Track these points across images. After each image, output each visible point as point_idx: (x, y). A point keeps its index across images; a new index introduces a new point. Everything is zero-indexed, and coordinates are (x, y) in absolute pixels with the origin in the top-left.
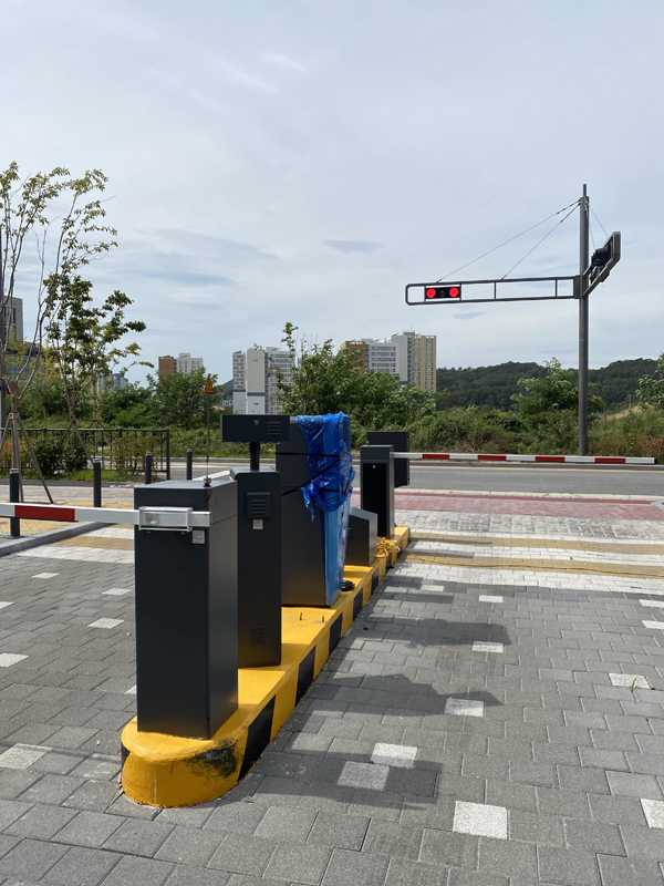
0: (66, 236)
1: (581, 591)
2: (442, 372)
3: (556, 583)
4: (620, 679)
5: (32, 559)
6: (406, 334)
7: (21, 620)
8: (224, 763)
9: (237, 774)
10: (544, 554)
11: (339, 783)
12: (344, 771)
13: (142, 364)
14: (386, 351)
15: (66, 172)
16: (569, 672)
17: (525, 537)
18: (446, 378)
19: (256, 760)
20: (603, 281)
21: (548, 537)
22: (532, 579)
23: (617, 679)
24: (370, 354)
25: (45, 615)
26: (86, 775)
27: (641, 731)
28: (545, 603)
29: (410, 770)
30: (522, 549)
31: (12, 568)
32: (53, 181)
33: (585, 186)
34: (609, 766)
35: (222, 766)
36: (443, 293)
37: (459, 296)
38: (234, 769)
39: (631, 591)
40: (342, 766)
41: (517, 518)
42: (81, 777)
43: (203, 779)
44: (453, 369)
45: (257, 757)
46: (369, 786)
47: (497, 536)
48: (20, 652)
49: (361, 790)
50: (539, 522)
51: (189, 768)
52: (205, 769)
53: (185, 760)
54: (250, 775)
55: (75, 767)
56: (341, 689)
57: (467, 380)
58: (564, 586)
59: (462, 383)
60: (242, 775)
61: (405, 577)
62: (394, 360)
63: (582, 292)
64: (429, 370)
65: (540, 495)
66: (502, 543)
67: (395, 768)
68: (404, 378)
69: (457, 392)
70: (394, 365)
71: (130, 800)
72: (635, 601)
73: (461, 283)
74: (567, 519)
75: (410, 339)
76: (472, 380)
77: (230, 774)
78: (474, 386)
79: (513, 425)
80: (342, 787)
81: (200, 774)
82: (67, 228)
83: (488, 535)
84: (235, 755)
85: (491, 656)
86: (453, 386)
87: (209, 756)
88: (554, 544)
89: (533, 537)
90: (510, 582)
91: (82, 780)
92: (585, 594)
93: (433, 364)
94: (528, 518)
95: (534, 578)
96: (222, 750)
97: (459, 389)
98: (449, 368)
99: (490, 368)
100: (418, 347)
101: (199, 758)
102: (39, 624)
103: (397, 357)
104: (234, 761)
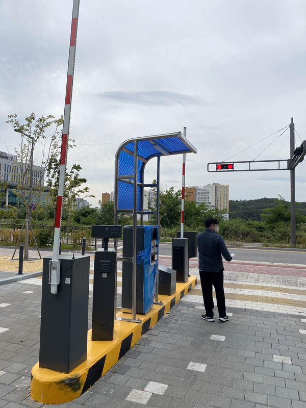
0: (53, 143)
1: (273, 312)
2: (231, 202)
3: (261, 308)
4: (278, 358)
5: (25, 284)
6: (214, 184)
7: (12, 312)
8: (74, 385)
9: (80, 391)
10: (259, 293)
11: (127, 399)
12: (130, 394)
13: (90, 196)
14: (205, 192)
15: (53, 117)
16: (254, 353)
17: (253, 284)
18: (234, 205)
19: (92, 385)
20: (301, 162)
21: (265, 285)
22: (249, 305)
23: (277, 358)
24: (197, 193)
25: (23, 310)
26: (17, 386)
27: (280, 385)
28: (253, 317)
29: (161, 396)
30: (250, 290)
31: (16, 288)
32: (48, 121)
33: (292, 119)
34: (258, 402)
35: (73, 387)
36: (224, 167)
37: (232, 168)
38: (79, 389)
39: (298, 314)
40: (130, 391)
41: (251, 274)
42: (14, 387)
43: (63, 392)
44: (237, 201)
45: (93, 383)
46: (139, 402)
47: (240, 283)
48: (7, 327)
49: (136, 403)
50: (262, 276)
51: (57, 386)
52: (65, 388)
53: (55, 382)
54: (87, 392)
55: (13, 382)
56: (142, 353)
57: (244, 206)
58: (266, 310)
59: (241, 207)
60: (83, 391)
61: (189, 302)
62: (208, 195)
63: (291, 166)
64: (225, 201)
65: (268, 263)
66: (240, 287)
67: (154, 394)
68: (213, 204)
69: (239, 211)
70: (208, 198)
71: (32, 399)
72: (298, 319)
73: (233, 163)
74: (276, 276)
75: (216, 186)
76: (246, 206)
77: (77, 390)
78: (247, 209)
79: (260, 229)
80: (127, 401)
81: (62, 390)
82: (53, 140)
83: (235, 282)
84: (80, 381)
85: (218, 343)
86: (237, 209)
87: (67, 382)
88: (266, 288)
89: (257, 284)
90: (239, 306)
91: (14, 388)
92: (274, 315)
93: (227, 198)
94: (256, 275)
95: (251, 305)
96: (73, 379)
97: (240, 210)
98: (235, 200)
99: (255, 200)
100: (221, 190)
101: (62, 382)
102: (19, 314)
103: (210, 194)
104: (79, 385)
